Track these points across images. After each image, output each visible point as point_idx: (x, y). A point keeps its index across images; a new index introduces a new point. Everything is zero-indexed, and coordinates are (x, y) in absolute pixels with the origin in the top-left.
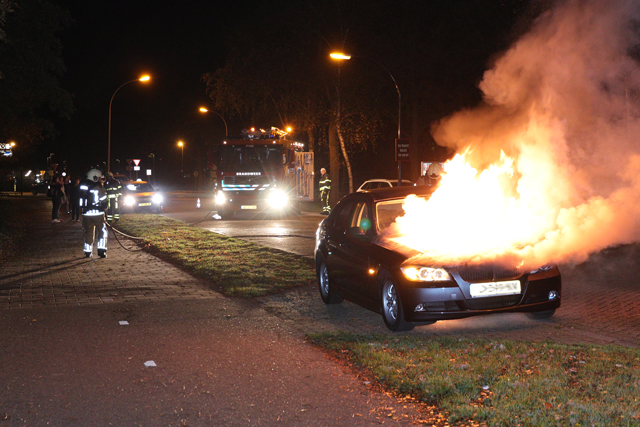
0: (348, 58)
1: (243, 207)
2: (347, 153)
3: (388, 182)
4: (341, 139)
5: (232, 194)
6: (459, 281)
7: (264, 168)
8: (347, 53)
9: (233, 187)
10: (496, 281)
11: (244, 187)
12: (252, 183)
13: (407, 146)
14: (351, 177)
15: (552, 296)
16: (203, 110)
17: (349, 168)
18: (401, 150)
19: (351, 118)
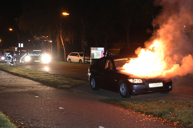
0: (68, 14)
1: (35, 61)
2: (64, 44)
3: (78, 53)
4: (62, 40)
5: (32, 57)
6: (146, 83)
7: (42, 49)
8: (68, 13)
9: (32, 55)
10: (156, 83)
11: (35, 55)
12: (38, 54)
13: (87, 42)
14: (65, 51)
15: (170, 87)
16: (11, 30)
17: (64, 49)
18: (85, 44)
19: (65, 33)
